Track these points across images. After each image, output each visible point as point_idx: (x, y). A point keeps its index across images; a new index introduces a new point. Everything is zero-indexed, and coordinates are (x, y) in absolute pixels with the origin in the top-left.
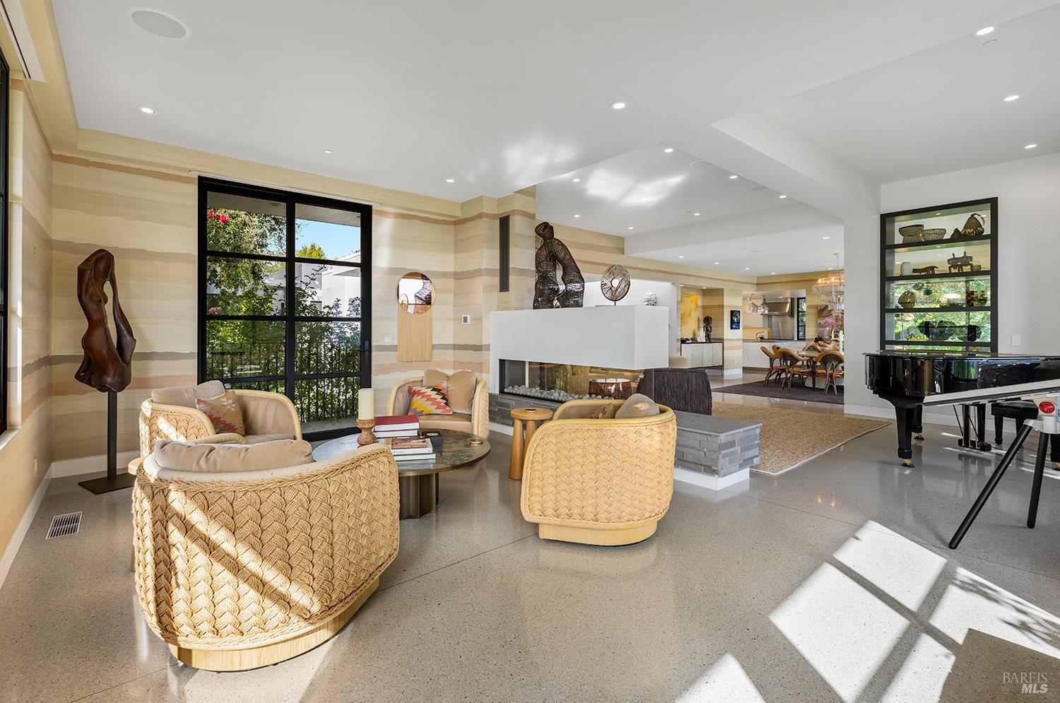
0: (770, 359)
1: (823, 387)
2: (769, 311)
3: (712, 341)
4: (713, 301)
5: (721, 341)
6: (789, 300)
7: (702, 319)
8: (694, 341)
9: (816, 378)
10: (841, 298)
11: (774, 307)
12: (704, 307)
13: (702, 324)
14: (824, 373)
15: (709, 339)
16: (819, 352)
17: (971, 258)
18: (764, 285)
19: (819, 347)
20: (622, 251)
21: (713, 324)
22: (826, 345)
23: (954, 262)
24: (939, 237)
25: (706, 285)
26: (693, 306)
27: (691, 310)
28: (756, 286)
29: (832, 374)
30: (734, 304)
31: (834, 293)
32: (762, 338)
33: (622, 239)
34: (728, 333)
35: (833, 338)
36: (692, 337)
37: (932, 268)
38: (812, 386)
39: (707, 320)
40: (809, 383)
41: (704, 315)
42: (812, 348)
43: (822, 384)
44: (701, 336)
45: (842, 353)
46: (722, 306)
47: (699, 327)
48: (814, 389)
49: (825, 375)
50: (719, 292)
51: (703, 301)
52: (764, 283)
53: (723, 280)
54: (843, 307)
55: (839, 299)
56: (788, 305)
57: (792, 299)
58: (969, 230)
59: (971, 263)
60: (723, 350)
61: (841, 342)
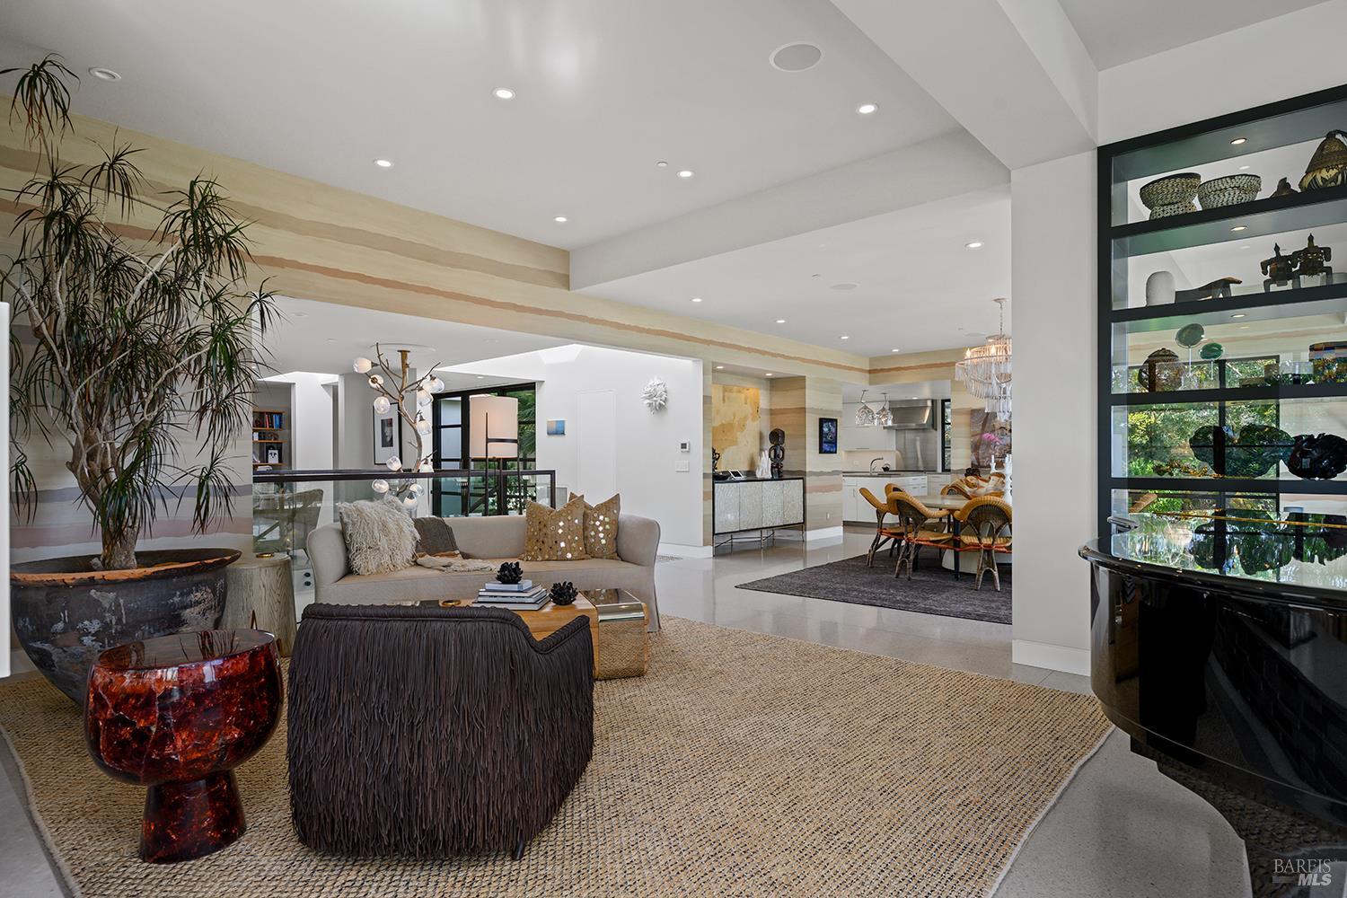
0: (877, 512)
1: (974, 570)
2: (894, 421)
3: (786, 477)
4: (786, 401)
5: (800, 475)
6: (929, 403)
7: (767, 434)
8: (751, 476)
9: (961, 553)
10: (1009, 389)
11: (903, 413)
12: (772, 412)
13: (768, 445)
14: (974, 545)
15: (778, 473)
16: (968, 497)
17: (1327, 252)
18: (881, 374)
19: (967, 489)
20: (565, 281)
21: (787, 444)
22: (981, 483)
23: (1279, 267)
24: (1246, 198)
25: (773, 368)
26: (749, 409)
27: (746, 418)
28: (867, 375)
29: (990, 546)
30: (825, 406)
31: (994, 380)
32: (886, 469)
33: (564, 255)
34: (814, 460)
35: (993, 470)
36: (746, 468)
37: (1225, 283)
38: (953, 569)
39: (777, 436)
40: (948, 561)
41: (771, 427)
42: (954, 490)
43: (971, 565)
44: (764, 466)
45: (1008, 500)
46: (803, 410)
47: (762, 450)
48: (957, 574)
49: (976, 548)
50: (797, 383)
51: (771, 401)
52: (882, 370)
53: (804, 360)
54: (1010, 406)
55: (1005, 389)
56: (928, 413)
57: (933, 401)
58: (1324, 174)
59: (1326, 264)
60: (804, 492)
61: (1008, 479)
